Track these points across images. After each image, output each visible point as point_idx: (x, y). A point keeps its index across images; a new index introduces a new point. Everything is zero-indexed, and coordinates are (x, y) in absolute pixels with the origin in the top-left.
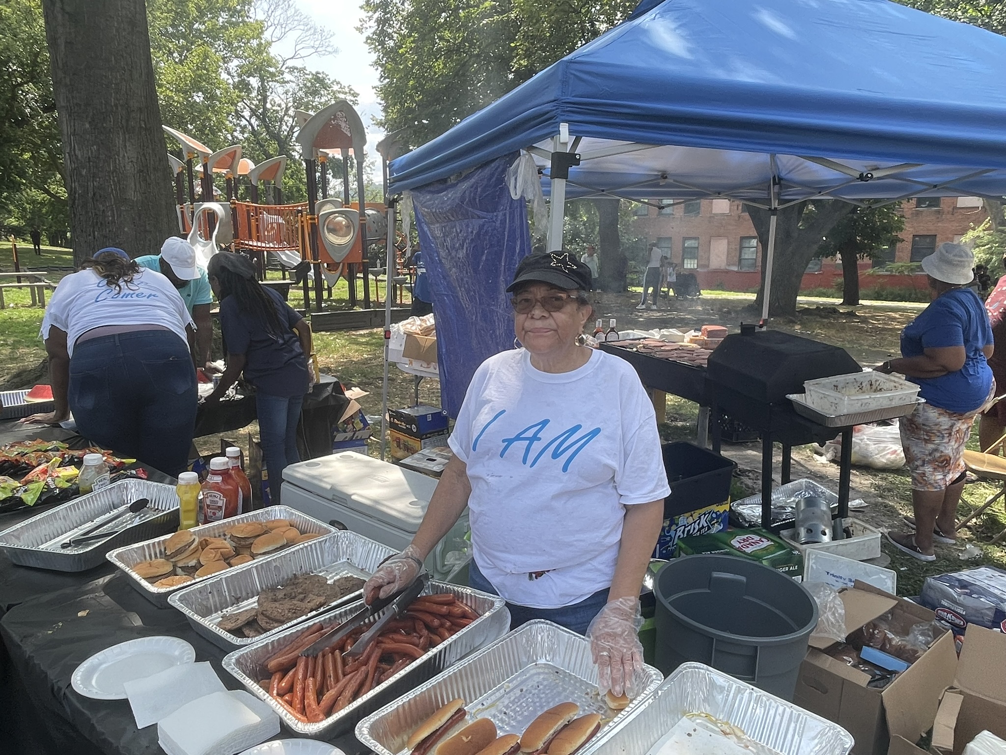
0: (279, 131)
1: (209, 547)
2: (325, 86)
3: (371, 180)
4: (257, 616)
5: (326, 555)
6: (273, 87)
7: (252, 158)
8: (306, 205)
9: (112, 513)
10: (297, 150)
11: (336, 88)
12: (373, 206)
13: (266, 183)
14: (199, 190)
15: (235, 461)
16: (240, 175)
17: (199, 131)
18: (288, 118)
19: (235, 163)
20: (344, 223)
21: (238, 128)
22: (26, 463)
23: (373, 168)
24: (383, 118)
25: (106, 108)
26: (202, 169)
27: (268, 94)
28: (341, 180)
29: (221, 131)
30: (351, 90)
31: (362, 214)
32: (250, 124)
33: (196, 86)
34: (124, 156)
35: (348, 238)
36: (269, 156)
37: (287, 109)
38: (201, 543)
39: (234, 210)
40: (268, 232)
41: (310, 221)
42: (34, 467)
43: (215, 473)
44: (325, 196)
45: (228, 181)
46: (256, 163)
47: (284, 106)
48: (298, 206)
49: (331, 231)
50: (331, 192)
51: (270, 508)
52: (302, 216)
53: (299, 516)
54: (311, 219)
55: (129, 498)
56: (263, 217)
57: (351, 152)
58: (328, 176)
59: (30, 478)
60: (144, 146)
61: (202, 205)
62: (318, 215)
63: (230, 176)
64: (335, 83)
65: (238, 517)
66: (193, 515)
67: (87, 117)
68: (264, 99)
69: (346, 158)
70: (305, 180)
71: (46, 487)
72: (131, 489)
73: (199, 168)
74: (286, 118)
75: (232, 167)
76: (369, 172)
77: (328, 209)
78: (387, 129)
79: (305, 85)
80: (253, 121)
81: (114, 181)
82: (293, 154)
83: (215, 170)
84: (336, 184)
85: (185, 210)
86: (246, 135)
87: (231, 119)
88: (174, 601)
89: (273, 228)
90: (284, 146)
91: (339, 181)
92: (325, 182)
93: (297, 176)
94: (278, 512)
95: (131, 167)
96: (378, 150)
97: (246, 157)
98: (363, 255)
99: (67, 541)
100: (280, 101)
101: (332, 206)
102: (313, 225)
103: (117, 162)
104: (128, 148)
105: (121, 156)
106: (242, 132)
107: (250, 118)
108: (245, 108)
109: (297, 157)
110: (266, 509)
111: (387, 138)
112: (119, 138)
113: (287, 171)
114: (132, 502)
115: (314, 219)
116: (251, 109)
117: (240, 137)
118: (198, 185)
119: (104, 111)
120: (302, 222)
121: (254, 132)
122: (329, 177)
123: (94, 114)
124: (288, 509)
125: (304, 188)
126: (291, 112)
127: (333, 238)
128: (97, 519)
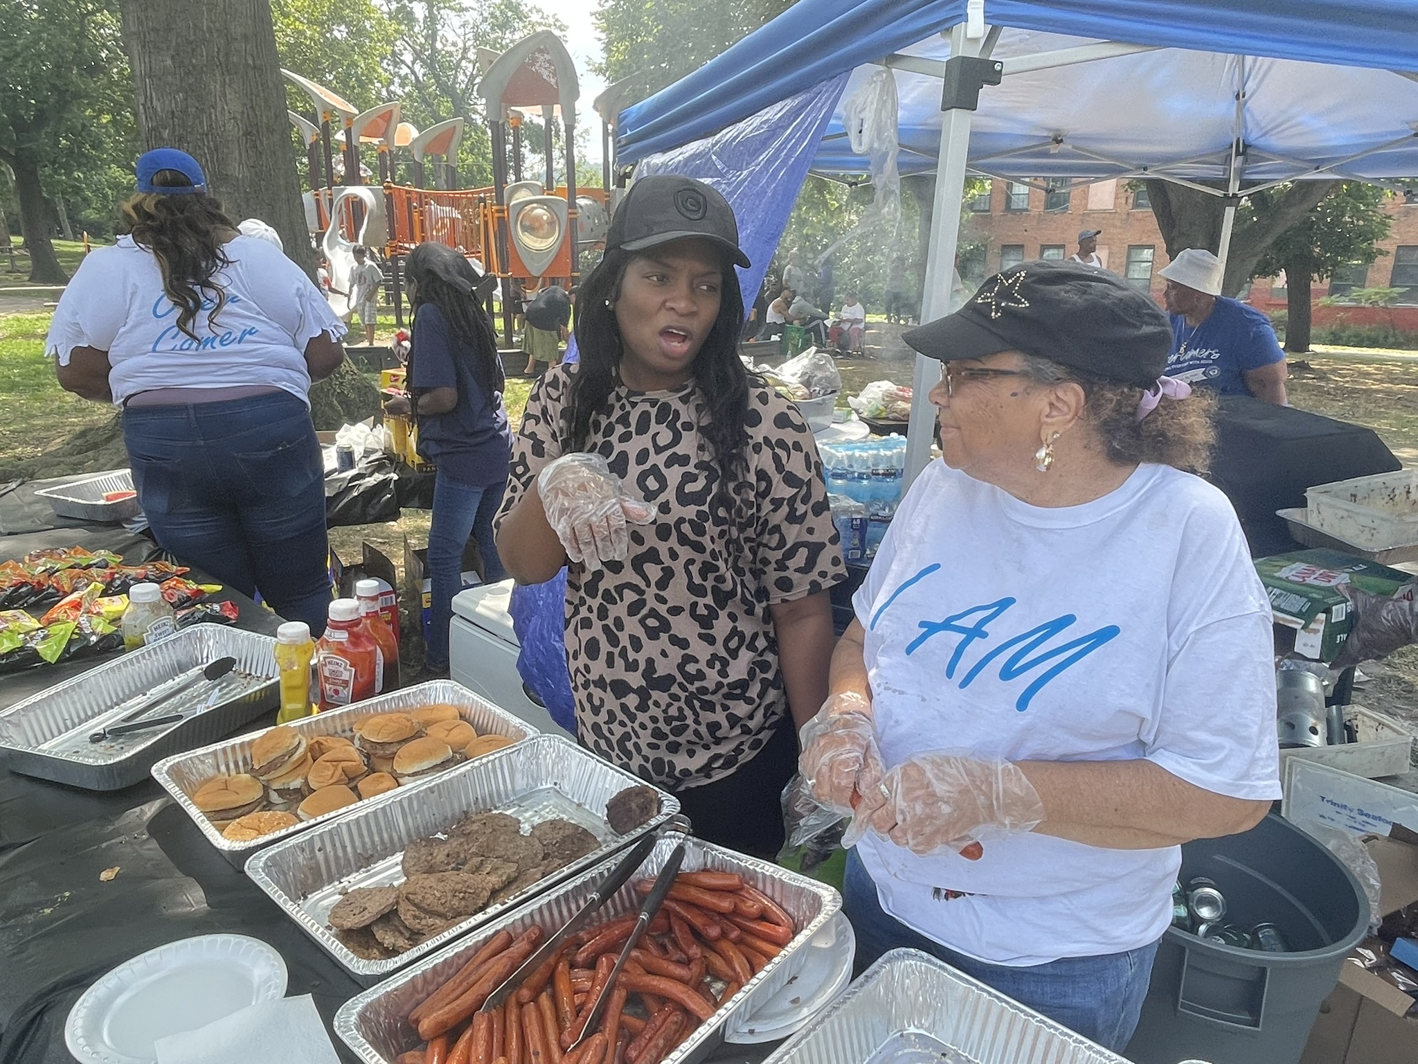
0: (455, 82)
1: (325, 757)
2: (521, 17)
3: (584, 156)
4: (397, 903)
5: (518, 776)
6: (445, 17)
7: (415, 123)
8: (490, 191)
9: (177, 680)
10: (480, 108)
11: (535, 17)
12: (588, 193)
13: (436, 159)
14: (341, 169)
15: (372, 604)
16: (400, 148)
17: (342, 82)
18: (467, 64)
19: (391, 128)
20: (545, 218)
21: (397, 80)
22: (54, 588)
23: (587, 137)
24: (604, 61)
25: (195, 35)
26: (343, 138)
27: (439, 27)
28: (542, 155)
29: (373, 84)
30: (557, 20)
31: (572, 205)
32: (413, 72)
33: (337, 17)
34: (223, 108)
35: (551, 240)
36: (438, 119)
37: (465, 50)
38: (311, 749)
39: (389, 197)
40: (438, 231)
41: (496, 215)
42: (66, 594)
43: (337, 626)
44: (518, 179)
45: (382, 156)
46: (420, 129)
47: (461, 45)
48: (479, 193)
49: (525, 229)
50: (527, 174)
51: (426, 685)
52: (485, 207)
53: (473, 699)
54: (498, 211)
55: (205, 655)
56: (430, 209)
57: (557, 109)
58: (522, 149)
59: (55, 615)
60: (252, 94)
61: (343, 190)
62: (508, 205)
63: (383, 148)
64: (534, 11)
65: (375, 700)
66: (301, 694)
67: (168, 48)
68: (432, 37)
69: (549, 121)
70: (490, 156)
71: (76, 631)
72: (209, 639)
73: (340, 136)
74: (464, 63)
75: (386, 134)
76: (582, 144)
77: (522, 196)
78: (608, 78)
79: (492, 14)
80: (417, 67)
81: (209, 148)
82: (474, 116)
83: (362, 139)
84: (534, 161)
85: (322, 198)
86: (407, 89)
87: (386, 66)
88: (255, 869)
89: (444, 226)
90: (461, 105)
91: (538, 157)
92: (518, 159)
93: (479, 149)
94: (438, 692)
95: (234, 126)
96: (595, 107)
97: (407, 121)
98: (573, 266)
99: (100, 729)
100: (456, 39)
101: (528, 193)
102: (501, 220)
103: (214, 118)
104: (229, 97)
105: (219, 109)
106: (402, 85)
107: (413, 64)
108: (405, 49)
109: (479, 122)
110: (421, 686)
111: (608, 92)
112: (215, 81)
113: (465, 143)
114: (211, 662)
115: (503, 211)
116: (414, 50)
117: (399, 92)
118: (340, 161)
119: (192, 39)
120: (485, 216)
121: (418, 85)
122: (525, 151)
123: (177, 44)
124: (457, 686)
125: (489, 167)
126: (471, 55)
127: (530, 241)
128: (153, 691)
